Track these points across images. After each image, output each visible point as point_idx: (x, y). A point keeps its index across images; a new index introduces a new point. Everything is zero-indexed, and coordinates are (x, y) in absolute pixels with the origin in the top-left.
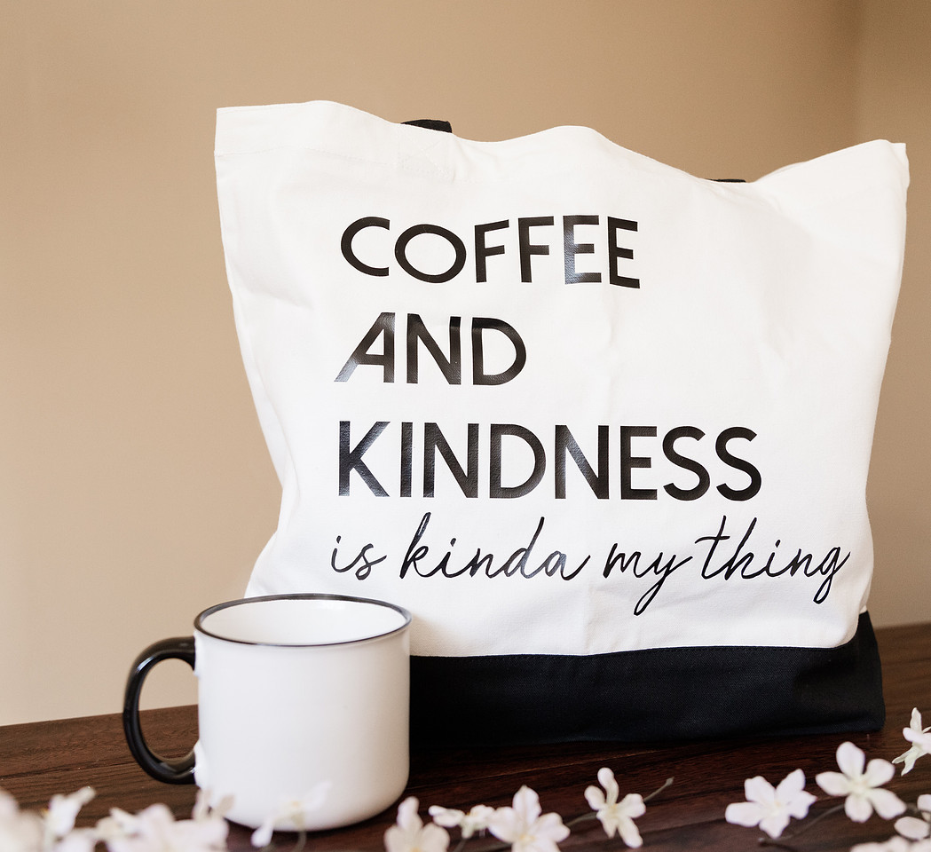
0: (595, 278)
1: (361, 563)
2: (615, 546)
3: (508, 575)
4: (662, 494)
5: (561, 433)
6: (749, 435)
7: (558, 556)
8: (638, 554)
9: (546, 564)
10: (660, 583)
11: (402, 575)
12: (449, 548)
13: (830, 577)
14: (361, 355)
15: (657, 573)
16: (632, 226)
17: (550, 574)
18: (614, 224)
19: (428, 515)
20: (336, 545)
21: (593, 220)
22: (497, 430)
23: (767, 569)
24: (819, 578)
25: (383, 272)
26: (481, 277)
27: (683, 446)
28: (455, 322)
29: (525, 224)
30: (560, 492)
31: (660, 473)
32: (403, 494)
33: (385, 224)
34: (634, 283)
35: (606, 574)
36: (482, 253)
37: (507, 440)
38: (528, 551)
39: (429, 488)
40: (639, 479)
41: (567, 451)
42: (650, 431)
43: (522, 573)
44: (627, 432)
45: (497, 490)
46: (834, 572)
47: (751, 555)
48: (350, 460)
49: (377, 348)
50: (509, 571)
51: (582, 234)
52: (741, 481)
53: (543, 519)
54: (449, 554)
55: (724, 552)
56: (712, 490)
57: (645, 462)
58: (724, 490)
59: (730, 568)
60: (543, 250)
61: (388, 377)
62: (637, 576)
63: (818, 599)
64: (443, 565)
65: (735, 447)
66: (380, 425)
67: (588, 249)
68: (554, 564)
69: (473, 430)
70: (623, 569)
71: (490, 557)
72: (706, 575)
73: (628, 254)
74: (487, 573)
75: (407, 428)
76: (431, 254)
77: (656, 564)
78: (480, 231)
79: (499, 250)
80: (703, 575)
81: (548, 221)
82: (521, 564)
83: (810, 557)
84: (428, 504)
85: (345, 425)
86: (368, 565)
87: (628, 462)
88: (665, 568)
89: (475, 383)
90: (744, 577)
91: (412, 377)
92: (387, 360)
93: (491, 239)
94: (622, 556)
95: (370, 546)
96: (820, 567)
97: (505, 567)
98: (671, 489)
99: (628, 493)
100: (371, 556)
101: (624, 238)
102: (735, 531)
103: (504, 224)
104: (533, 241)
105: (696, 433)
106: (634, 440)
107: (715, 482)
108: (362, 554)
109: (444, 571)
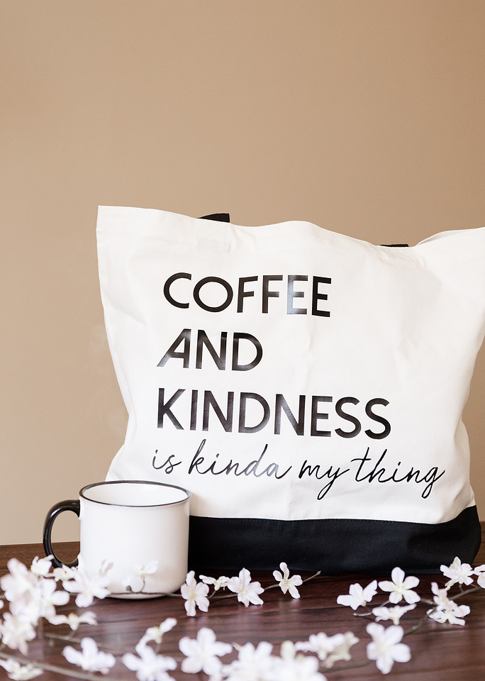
0: (303, 312)
1: (168, 465)
2: (305, 463)
3: (247, 475)
4: (334, 434)
5: (279, 398)
6: (385, 402)
7: (274, 466)
8: (318, 466)
9: (267, 470)
10: (332, 482)
11: (190, 472)
12: (215, 459)
13: (432, 484)
14: (171, 352)
15: (330, 477)
16: (328, 281)
17: (269, 475)
18: (317, 280)
19: (205, 440)
20: (155, 454)
21: (304, 278)
22: (244, 396)
23: (393, 477)
25: (186, 306)
26: (240, 309)
27: (346, 408)
28: (224, 335)
29: (266, 279)
30: (277, 431)
31: (333, 422)
32: (191, 429)
33: (188, 276)
34: (326, 314)
35: (300, 476)
36: (242, 295)
37: (249, 401)
38: (258, 462)
39: (205, 426)
40: (321, 425)
41: (282, 408)
42: (329, 399)
43: (255, 474)
44: (315, 399)
45: (243, 429)
46: (434, 481)
47: (384, 470)
48: (164, 409)
49: (180, 349)
50: (248, 473)
51: (298, 286)
52: (379, 428)
53: (267, 446)
54: (215, 462)
55: (368, 468)
56: (362, 433)
57: (325, 416)
58: (369, 433)
59: (371, 476)
60: (276, 295)
61: (186, 365)
62: (319, 478)
63: (424, 496)
64: (211, 468)
65: (376, 409)
66: (180, 391)
67: (301, 295)
68: (272, 470)
69: (231, 395)
70: (310, 474)
71: (237, 465)
72: (358, 479)
73: (325, 297)
74: (235, 473)
75: (195, 393)
76: (214, 294)
77: (329, 472)
78: (242, 281)
79: (252, 294)
80: (356, 479)
81: (280, 278)
82: (254, 469)
83: (419, 471)
84: (205, 435)
85: (162, 390)
86: (172, 466)
87: (315, 415)
88: (334, 475)
89: (233, 369)
90: (380, 482)
91: (198, 365)
92: (185, 356)
93: (248, 287)
94: (310, 467)
95: (173, 456)
96: (425, 478)
97: (245, 470)
98: (339, 432)
99: (315, 432)
100: (173, 461)
101: (322, 288)
102: (374, 456)
103: (255, 279)
104: (270, 289)
105: (354, 401)
106: (320, 404)
107: (364, 429)
108: (169, 460)
109: (212, 471)
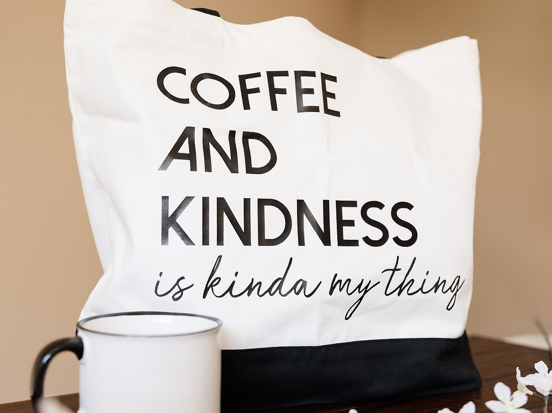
0: (315, 109)
1: (177, 289)
2: (336, 275)
3: (271, 295)
4: (362, 243)
5: (301, 204)
6: (409, 206)
7: (301, 283)
8: (349, 280)
9: (294, 287)
10: (361, 299)
11: (204, 296)
12: (234, 278)
13: (455, 294)
14: (174, 154)
15: (360, 292)
16: (334, 79)
17: (297, 294)
18: (325, 77)
19: (220, 257)
20: (159, 278)
21: (312, 74)
22: (262, 203)
23: (421, 289)
24: (450, 294)
25: (186, 101)
26: (247, 106)
27: (372, 213)
28: (232, 134)
29: (271, 75)
30: (301, 242)
31: (359, 230)
32: (204, 244)
33: (183, 71)
34: (337, 114)
35: (331, 293)
36: (245, 92)
37: (268, 209)
38: (283, 279)
39: (220, 241)
40: (349, 233)
41: (304, 216)
42: (353, 204)
43: (280, 293)
44: (340, 204)
45: (263, 241)
46: (457, 291)
47: (413, 280)
48: (169, 221)
49: (185, 149)
50: (272, 292)
51: (306, 82)
52: (406, 235)
53: (291, 259)
54: (234, 282)
55: (398, 279)
56: (390, 241)
57: (351, 223)
58: (397, 240)
59: (401, 288)
60: (283, 91)
61: (193, 167)
62: (349, 294)
63: (449, 308)
64: (230, 289)
65: (402, 213)
66: (188, 199)
67: (310, 91)
68: (300, 287)
69: (247, 202)
70: (341, 290)
71: (260, 283)
72: (387, 293)
73: (333, 96)
74: (258, 294)
75: (205, 201)
77: (359, 286)
78: (243, 79)
79: (257, 90)
80: (385, 293)
81: (285, 74)
82: (279, 288)
83: (445, 281)
84: (220, 250)
85: (165, 198)
86: (181, 291)
87: (341, 223)
88: (364, 289)
89: (247, 172)
90: (409, 294)
91: (208, 168)
92: (191, 157)
93: (250, 84)
94: (340, 281)
95: (183, 278)
96: (450, 288)
97: (269, 290)
98: (367, 240)
99: (342, 242)
100: (183, 285)
101: (330, 86)
102: (404, 265)
103: (258, 75)
104: (277, 86)
105: (380, 205)
106: (344, 209)
107: (391, 236)
108: (177, 284)
109: (231, 294)
